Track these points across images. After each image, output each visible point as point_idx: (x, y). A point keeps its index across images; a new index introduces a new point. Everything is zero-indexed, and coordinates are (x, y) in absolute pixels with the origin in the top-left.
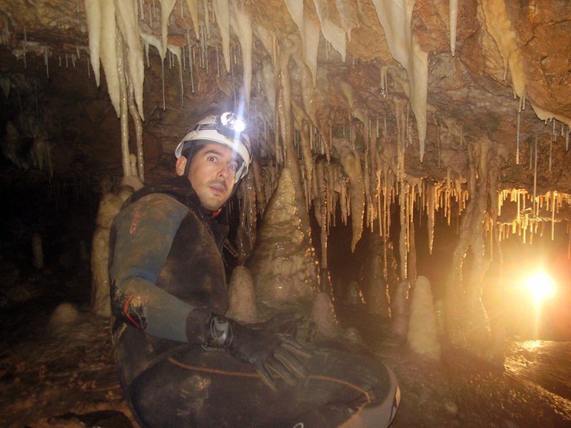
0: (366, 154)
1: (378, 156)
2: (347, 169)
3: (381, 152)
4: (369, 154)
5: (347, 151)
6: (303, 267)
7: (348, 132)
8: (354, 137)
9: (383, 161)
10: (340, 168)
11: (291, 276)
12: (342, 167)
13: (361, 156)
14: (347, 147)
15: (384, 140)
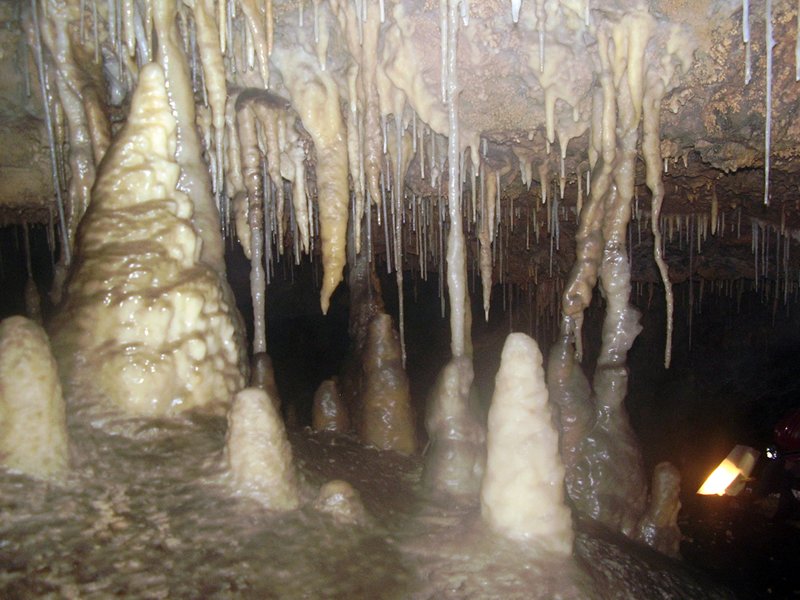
0: (352, 80)
1: (381, 76)
2: (309, 120)
3: (389, 65)
4: (362, 70)
5: (307, 76)
6: (201, 326)
7: (310, 28)
8: (323, 40)
9: (393, 85)
10: (291, 121)
11: (167, 349)
12: (298, 120)
13: (338, 86)
14: (308, 67)
15: (398, 34)
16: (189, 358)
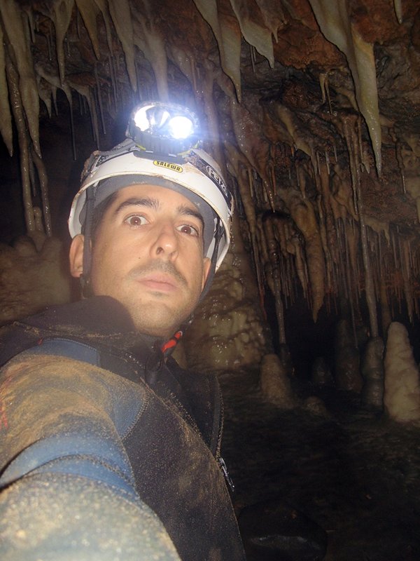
0: (319, 201)
1: (332, 199)
2: (300, 222)
3: (335, 194)
4: (322, 198)
5: (297, 202)
7: (295, 177)
8: (303, 183)
9: (339, 204)
10: (291, 224)
11: (232, 337)
12: (295, 223)
13: (314, 205)
14: (297, 197)
15: (338, 179)
16: (242, 341)
